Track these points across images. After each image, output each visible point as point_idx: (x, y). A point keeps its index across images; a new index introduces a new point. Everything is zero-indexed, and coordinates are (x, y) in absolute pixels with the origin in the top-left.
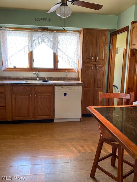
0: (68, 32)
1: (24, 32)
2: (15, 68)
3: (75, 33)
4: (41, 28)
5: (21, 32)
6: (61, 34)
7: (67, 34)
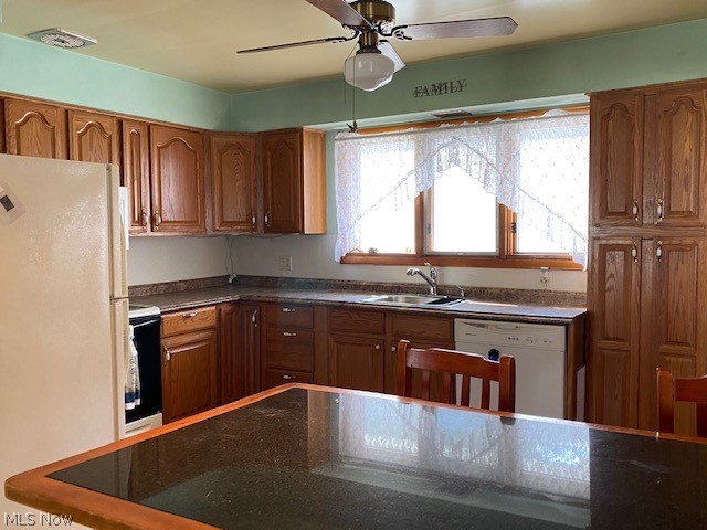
0: (545, 115)
1: (396, 138)
2: (372, 253)
3: (573, 115)
4: (447, 115)
5: (388, 139)
6: (516, 125)
7: (544, 122)
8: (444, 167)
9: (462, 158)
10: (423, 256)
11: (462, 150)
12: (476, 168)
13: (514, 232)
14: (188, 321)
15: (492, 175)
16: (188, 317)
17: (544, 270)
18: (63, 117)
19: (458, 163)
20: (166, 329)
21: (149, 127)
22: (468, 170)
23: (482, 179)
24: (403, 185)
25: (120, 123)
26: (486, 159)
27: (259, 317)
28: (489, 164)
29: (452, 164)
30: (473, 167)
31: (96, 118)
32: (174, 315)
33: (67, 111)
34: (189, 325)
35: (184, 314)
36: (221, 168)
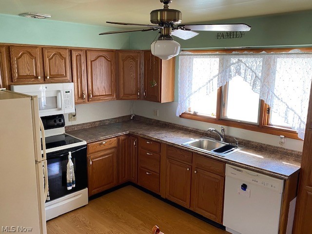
6: (273, 56)
7: (289, 56)
8: (232, 76)
9: (242, 71)
10: (221, 119)
11: (243, 67)
12: (249, 77)
13: (269, 113)
14: (102, 146)
15: (258, 83)
16: (101, 144)
17: (282, 138)
18: (41, 51)
19: (239, 74)
20: (90, 150)
21: (86, 51)
22: (245, 79)
23: (252, 84)
24: (211, 82)
25: (71, 51)
26: (255, 74)
27: (137, 143)
28: (256, 77)
29: (237, 74)
30: (248, 77)
31: (57, 50)
32: (94, 143)
33: (42, 48)
34: (102, 147)
35: (100, 142)
36: (123, 69)
